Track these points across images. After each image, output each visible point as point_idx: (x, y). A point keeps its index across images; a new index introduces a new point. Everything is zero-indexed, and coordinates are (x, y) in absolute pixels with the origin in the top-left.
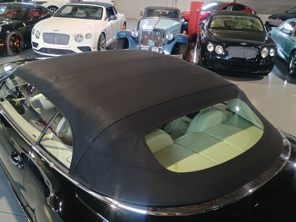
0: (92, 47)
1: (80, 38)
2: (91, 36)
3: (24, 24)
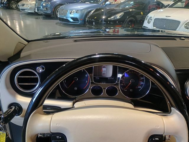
3: (142, 13)
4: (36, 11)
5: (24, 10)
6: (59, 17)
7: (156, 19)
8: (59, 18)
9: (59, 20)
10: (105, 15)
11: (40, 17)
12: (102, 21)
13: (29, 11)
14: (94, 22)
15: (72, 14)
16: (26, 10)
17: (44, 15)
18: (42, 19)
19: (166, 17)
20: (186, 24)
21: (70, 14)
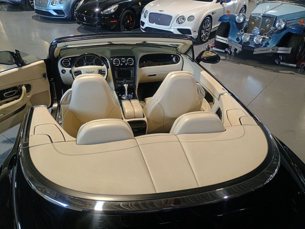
0: (192, 30)
1: (182, 20)
2: (194, 18)
3: (140, 4)
6: (35, 8)
7: (150, 13)
10: (99, 6)
12: (94, 16)
14: (85, 16)
15: (54, 5)
17: (10, 4)
19: (160, 12)
20: (178, 19)
21: (52, 4)
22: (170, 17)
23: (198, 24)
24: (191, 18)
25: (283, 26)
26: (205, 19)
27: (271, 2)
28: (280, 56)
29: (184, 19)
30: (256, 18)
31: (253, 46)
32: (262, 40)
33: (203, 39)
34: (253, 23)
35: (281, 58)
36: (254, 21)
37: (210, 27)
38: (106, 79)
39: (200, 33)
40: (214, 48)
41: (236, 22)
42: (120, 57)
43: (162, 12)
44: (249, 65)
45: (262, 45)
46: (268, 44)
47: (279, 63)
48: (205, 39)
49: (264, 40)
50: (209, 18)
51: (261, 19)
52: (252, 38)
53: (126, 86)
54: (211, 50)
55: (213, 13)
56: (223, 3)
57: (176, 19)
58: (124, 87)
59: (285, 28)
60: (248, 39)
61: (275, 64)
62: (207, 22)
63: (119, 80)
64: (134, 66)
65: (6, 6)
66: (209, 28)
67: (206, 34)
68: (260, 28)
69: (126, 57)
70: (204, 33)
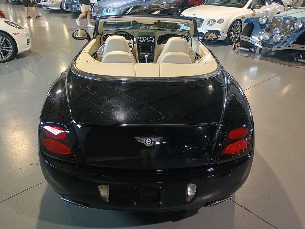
0: (221, 32)
1: (213, 23)
2: (223, 21)
3: (180, 11)
4: (65, 8)
5: (48, 6)
8: (94, 16)
9: (94, 19)
11: (68, 15)
13: (55, 8)
15: (108, 12)
16: (51, 6)
17: (74, 12)
18: (70, 18)
19: (194, 16)
20: (209, 21)
21: (106, 12)
22: (203, 20)
23: (227, 26)
24: (220, 21)
25: (300, 26)
26: (234, 22)
27: (300, 8)
28: (300, 55)
29: (214, 21)
30: (277, 20)
31: (273, 44)
32: (281, 39)
33: (232, 40)
34: (275, 24)
35: (302, 56)
36: (276, 22)
37: (240, 30)
38: (132, 51)
39: (229, 35)
40: (239, 48)
41: (259, 24)
42: (144, 36)
43: (196, 16)
44: (268, 61)
45: (280, 42)
46: (285, 42)
47: (297, 59)
48: (234, 41)
49: (282, 38)
50: (238, 21)
51: (282, 20)
52: (271, 37)
53: (146, 56)
54: (237, 48)
55: (243, 18)
56: (254, 9)
57: (207, 22)
58: (145, 57)
59: (302, 28)
60: (268, 38)
61: (294, 61)
62: (236, 25)
63: (142, 52)
64: (154, 43)
65: (71, 15)
66: (238, 31)
67: (236, 36)
68: (281, 28)
69: (149, 37)
70: (234, 35)
